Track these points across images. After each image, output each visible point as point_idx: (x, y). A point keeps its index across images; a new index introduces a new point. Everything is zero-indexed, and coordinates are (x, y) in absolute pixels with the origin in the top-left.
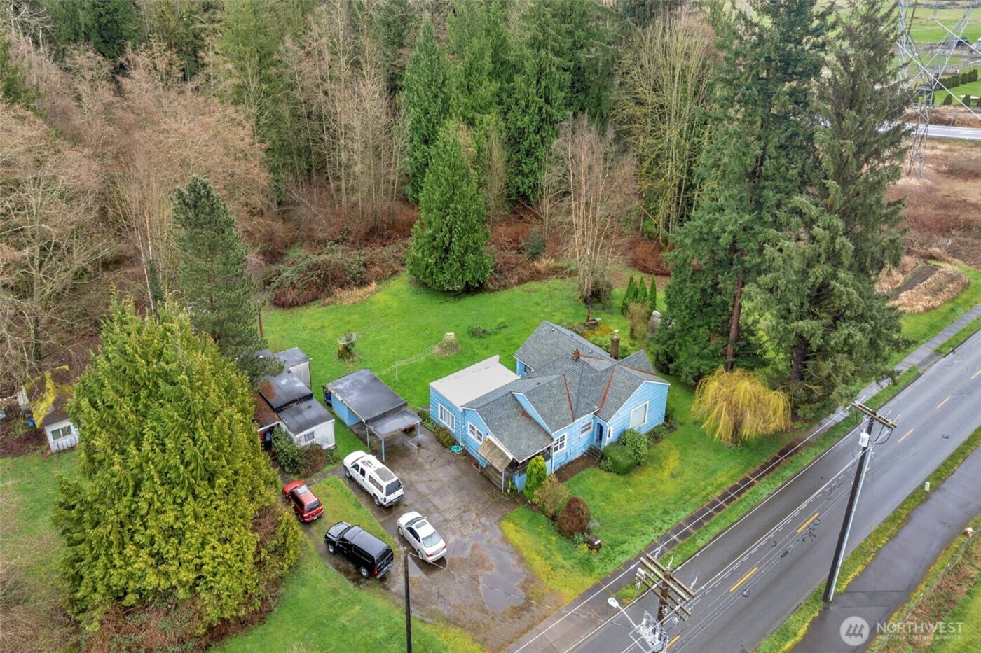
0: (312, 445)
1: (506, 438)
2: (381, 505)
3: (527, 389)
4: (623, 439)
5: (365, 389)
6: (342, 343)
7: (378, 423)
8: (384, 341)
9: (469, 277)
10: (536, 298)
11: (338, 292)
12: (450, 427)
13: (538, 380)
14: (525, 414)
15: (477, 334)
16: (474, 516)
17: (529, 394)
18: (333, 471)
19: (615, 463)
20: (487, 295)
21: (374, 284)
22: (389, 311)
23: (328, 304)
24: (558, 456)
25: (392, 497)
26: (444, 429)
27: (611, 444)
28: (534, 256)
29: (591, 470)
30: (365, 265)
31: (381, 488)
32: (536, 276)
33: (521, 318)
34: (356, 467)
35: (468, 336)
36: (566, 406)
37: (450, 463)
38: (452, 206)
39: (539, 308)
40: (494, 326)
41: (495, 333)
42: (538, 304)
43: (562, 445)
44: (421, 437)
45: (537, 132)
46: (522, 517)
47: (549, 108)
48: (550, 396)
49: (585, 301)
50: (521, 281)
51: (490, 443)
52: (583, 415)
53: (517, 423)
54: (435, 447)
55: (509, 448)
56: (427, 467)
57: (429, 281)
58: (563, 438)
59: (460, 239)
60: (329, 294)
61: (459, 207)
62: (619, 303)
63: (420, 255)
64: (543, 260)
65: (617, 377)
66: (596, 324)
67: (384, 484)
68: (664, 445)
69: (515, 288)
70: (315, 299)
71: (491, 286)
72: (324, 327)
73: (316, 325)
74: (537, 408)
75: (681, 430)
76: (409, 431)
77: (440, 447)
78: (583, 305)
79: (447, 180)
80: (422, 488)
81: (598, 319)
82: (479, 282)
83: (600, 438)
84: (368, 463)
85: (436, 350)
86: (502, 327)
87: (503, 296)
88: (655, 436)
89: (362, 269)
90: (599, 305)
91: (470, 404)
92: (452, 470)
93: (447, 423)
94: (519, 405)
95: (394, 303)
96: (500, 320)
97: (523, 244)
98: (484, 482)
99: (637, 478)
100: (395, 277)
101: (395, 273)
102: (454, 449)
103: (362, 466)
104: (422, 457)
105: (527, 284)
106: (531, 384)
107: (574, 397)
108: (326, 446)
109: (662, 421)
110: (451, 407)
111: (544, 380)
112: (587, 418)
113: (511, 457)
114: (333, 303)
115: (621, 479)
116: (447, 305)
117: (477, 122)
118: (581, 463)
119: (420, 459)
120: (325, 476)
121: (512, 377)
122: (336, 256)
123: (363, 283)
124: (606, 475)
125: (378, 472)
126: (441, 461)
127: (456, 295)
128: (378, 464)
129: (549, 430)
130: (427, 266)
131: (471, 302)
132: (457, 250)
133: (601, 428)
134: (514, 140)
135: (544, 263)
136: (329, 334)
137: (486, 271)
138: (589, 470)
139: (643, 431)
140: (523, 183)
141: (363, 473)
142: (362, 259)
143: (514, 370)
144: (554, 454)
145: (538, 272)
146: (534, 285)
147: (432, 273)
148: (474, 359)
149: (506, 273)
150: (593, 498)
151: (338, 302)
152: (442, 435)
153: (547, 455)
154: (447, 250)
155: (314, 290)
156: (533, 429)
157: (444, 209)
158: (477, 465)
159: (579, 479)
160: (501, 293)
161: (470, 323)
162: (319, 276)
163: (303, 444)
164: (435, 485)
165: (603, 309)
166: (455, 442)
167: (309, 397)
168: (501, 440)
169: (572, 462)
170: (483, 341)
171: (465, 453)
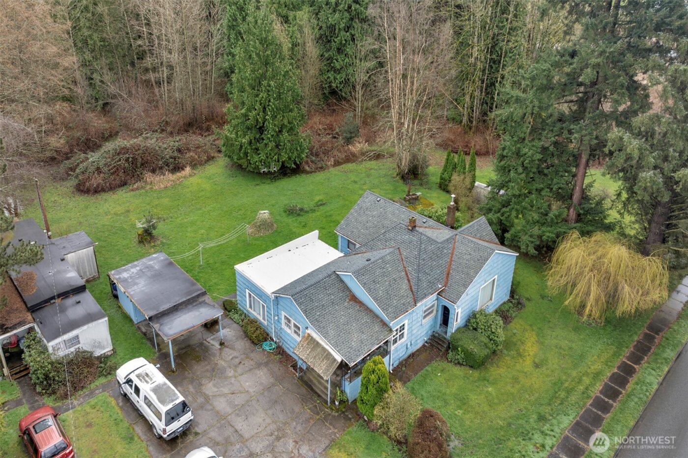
0: (78, 352)
1: (332, 333)
2: (160, 437)
3: (355, 267)
4: (472, 323)
5: (157, 276)
6: (140, 225)
7: (166, 320)
8: (193, 223)
9: (284, 157)
10: (353, 177)
11: (148, 176)
12: (261, 318)
13: (367, 255)
14: (354, 299)
15: (291, 212)
16: (291, 445)
17: (358, 274)
18: (104, 387)
19: (468, 355)
20: (304, 176)
21: (188, 169)
22: (201, 194)
23: (137, 189)
24: (396, 350)
25: (176, 426)
26: (254, 322)
27: (458, 330)
28: (349, 140)
29: (438, 364)
30: (179, 150)
31: (158, 414)
32: (351, 158)
33: (339, 196)
34: (129, 382)
35: (284, 214)
36: (405, 286)
37: (259, 366)
38: (265, 83)
39: (357, 186)
40: (312, 204)
41: (313, 211)
42: (355, 182)
43: (402, 336)
44: (226, 332)
46: (357, 441)
48: (383, 275)
49: (403, 177)
50: (337, 163)
51: (310, 340)
52: (425, 296)
53: (344, 312)
54: (242, 344)
55: (336, 346)
56: (230, 373)
57: (244, 162)
58: (403, 328)
59: (274, 117)
60: (139, 178)
61: (272, 83)
62: (436, 179)
63: (233, 136)
64: (358, 145)
65: (460, 248)
66: (417, 199)
67: (164, 409)
68: (516, 325)
69: (332, 169)
70: (124, 184)
71: (307, 168)
72: (128, 211)
73: (120, 209)
74: (369, 291)
75: (529, 307)
76: (211, 326)
77: (248, 344)
78: (401, 182)
79: (258, 55)
80: (221, 405)
81: (418, 194)
82: (295, 163)
83: (445, 321)
84: (145, 377)
85: (249, 229)
86: (321, 204)
87: (320, 176)
88: (502, 313)
89: (176, 154)
90: (416, 182)
91: (284, 290)
92: (263, 376)
93: (257, 314)
94: (346, 288)
95: (207, 186)
96: (317, 198)
97: (337, 130)
98: (304, 390)
99: (495, 371)
100: (211, 162)
101: (210, 159)
102: (266, 346)
103: (136, 381)
104: (224, 359)
105: (344, 166)
106: (359, 261)
107: (413, 275)
108: (98, 353)
109: (508, 297)
110: (260, 293)
111: (375, 255)
112: (430, 300)
113: (339, 358)
114: (143, 188)
115: (476, 374)
116: (263, 186)
117: (290, 18)
118: (423, 356)
119: (222, 363)
120: (92, 394)
121: (334, 254)
122: (152, 142)
123: (177, 168)
124: (457, 371)
125: (156, 390)
126: (248, 364)
127: (271, 176)
128: (159, 378)
129: (386, 318)
130: (241, 146)
131: (289, 184)
132: (271, 128)
133: (446, 312)
134: (326, 38)
135: (358, 147)
136: (133, 217)
137: (302, 152)
138: (434, 364)
139: (491, 310)
140: (335, 79)
141: (137, 391)
142: (177, 144)
143: (336, 247)
144: (393, 348)
145: (354, 155)
146: (350, 166)
147: (246, 154)
148: (290, 236)
149: (322, 155)
150: (446, 403)
151: (148, 187)
152: (250, 329)
153: (383, 351)
154: (261, 130)
155: (121, 174)
156: (366, 319)
157: (257, 84)
158: (295, 366)
159: (425, 377)
160: (318, 174)
161: (287, 202)
162: (127, 160)
163: (61, 353)
164: (239, 400)
165: (421, 185)
166: (266, 337)
167: (80, 289)
168: (325, 335)
169: (413, 355)
170: (300, 219)
171: (280, 351)
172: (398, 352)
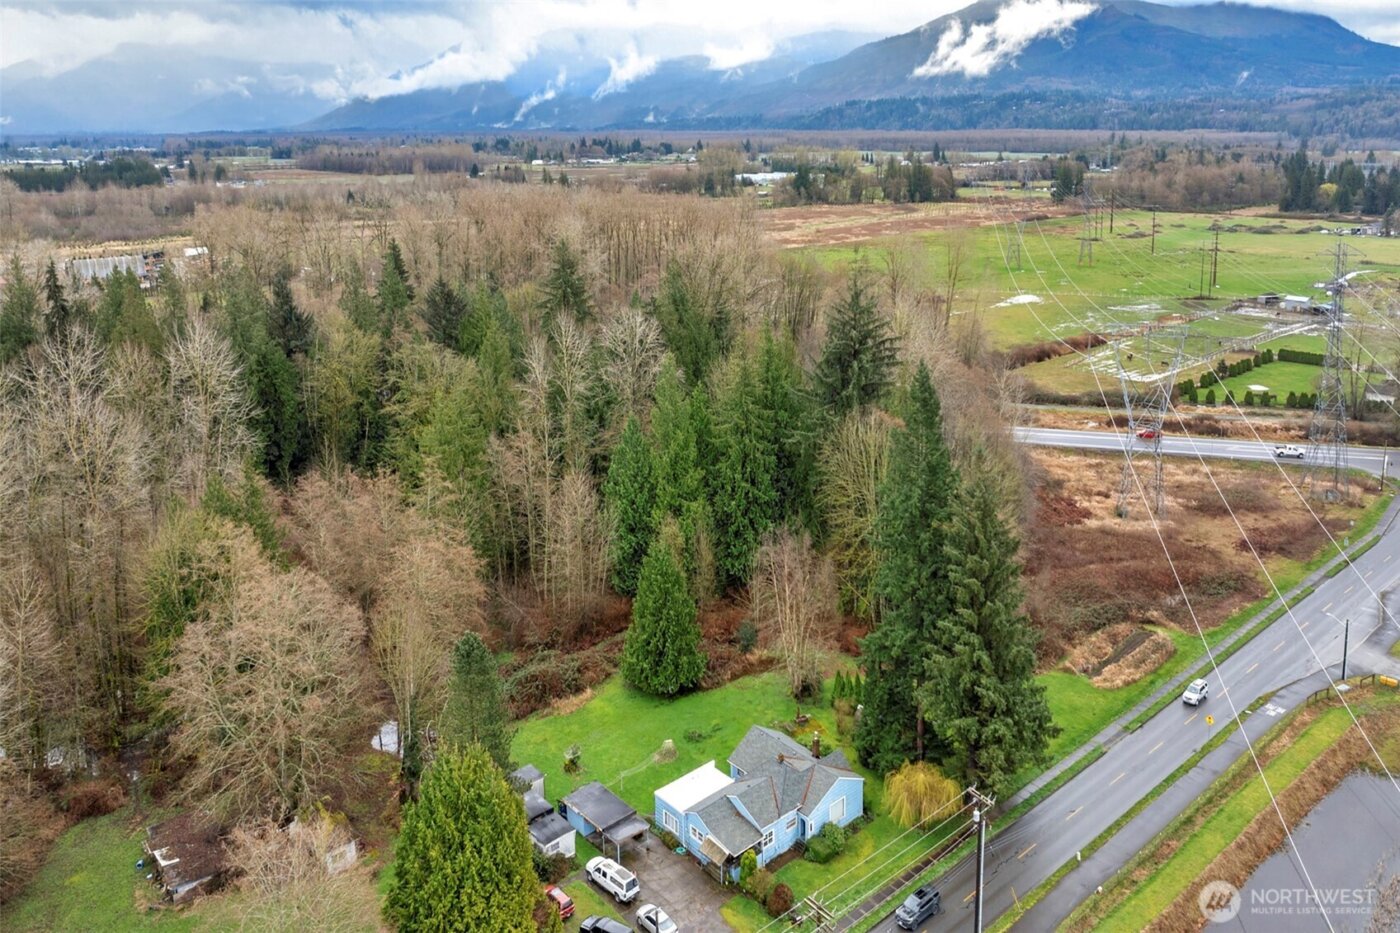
0: (558, 854)
1: (723, 837)
2: (622, 902)
3: (739, 792)
4: (825, 831)
5: (599, 800)
6: (568, 757)
7: (613, 831)
8: (606, 751)
9: (683, 679)
10: (748, 695)
11: (556, 702)
12: (674, 831)
13: (749, 783)
14: (738, 814)
15: (693, 738)
16: (698, 906)
17: (741, 796)
18: (577, 877)
19: (817, 853)
20: (701, 694)
21: (589, 691)
22: (606, 719)
23: (547, 715)
24: (767, 850)
25: (631, 894)
26: (669, 833)
27: (813, 837)
28: (746, 649)
29: (797, 861)
30: (579, 671)
31: (620, 886)
32: (749, 670)
33: (734, 719)
34: (598, 870)
35: (685, 741)
36: (773, 804)
37: (675, 863)
38: (665, 611)
39: (752, 707)
40: (709, 728)
41: (710, 737)
42: (750, 702)
43: (771, 840)
44: (649, 841)
45: (744, 514)
46: (738, 904)
47: (756, 492)
48: (758, 797)
49: (796, 696)
50: (734, 677)
51: (709, 842)
52: (787, 812)
53: (732, 823)
54: (662, 850)
55: (725, 844)
56: (657, 867)
57: (644, 685)
58: (771, 834)
59: (673, 643)
60: (547, 705)
61: (672, 612)
62: (828, 696)
63: (634, 660)
64: (756, 651)
65: (817, 775)
66: (807, 721)
67: (624, 883)
68: (860, 836)
69: (728, 685)
70: (533, 710)
71: (704, 684)
72: (546, 740)
73: (538, 738)
74: (748, 808)
75: (877, 820)
76: (638, 837)
77: (666, 849)
78: (795, 700)
79: (659, 587)
80: (654, 886)
81: (808, 716)
82: (692, 682)
83: (803, 834)
84: (608, 866)
85: (656, 757)
86: (717, 729)
87: (716, 695)
88: (854, 827)
89: (577, 675)
90: (810, 700)
91: (691, 809)
92: (679, 869)
93: (671, 827)
94: (733, 807)
95: (609, 710)
96: (714, 722)
97: (735, 634)
98: (705, 877)
99: (836, 865)
100: (608, 680)
101: (608, 675)
102: (678, 850)
103: (603, 869)
104: (652, 859)
105: (740, 680)
106: (743, 787)
107: (779, 797)
108: (568, 855)
109: (861, 813)
110: (675, 813)
111: (753, 783)
112: (791, 815)
113: (727, 852)
114: (551, 714)
115: (822, 867)
116: (662, 708)
117: (684, 509)
118: (788, 856)
119: (650, 862)
120: (569, 880)
121: (724, 781)
122: (552, 664)
123: (579, 690)
124: (810, 865)
125: (618, 872)
126: (667, 862)
127: (672, 697)
128: (617, 866)
129: (758, 827)
130: (642, 671)
131: (685, 704)
132: (671, 654)
133: (803, 823)
134: (722, 523)
135: (757, 654)
136: (553, 747)
137: (699, 671)
138: (795, 861)
139: (842, 825)
140: (733, 566)
141: (605, 875)
142: (577, 664)
143: (728, 773)
144: (764, 848)
145: (751, 665)
146: (746, 680)
147: (647, 678)
148: (693, 765)
149: (718, 669)
150: (798, 885)
151: (556, 713)
152: (668, 838)
153: (757, 849)
154: (661, 654)
155: (532, 701)
156: (745, 827)
157: (657, 614)
158: (699, 863)
159: (787, 869)
160: (715, 691)
161: (685, 727)
162: (537, 687)
163: (550, 853)
164: (665, 883)
165: (814, 703)
166: (679, 845)
167: (550, 811)
168: (719, 838)
169: (780, 856)
170: (699, 745)
171: (689, 853)
172: (769, 851)
